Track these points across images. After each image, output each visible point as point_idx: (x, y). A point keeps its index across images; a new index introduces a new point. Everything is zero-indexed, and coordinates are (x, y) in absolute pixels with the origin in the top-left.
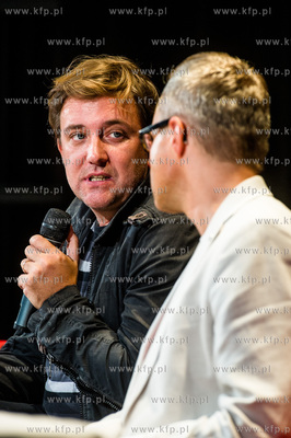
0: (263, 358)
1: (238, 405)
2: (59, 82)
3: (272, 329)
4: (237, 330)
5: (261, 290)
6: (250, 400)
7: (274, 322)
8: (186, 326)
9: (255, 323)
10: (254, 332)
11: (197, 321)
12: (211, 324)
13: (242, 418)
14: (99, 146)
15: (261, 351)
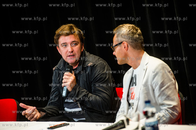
0: (171, 96)
1: (168, 108)
2: (57, 32)
3: (170, 89)
4: (163, 91)
5: (166, 80)
6: (172, 106)
7: (170, 87)
8: (146, 92)
9: (167, 88)
10: (167, 90)
11: (149, 90)
12: (154, 90)
13: (171, 111)
14: (71, 48)
15: (170, 94)
